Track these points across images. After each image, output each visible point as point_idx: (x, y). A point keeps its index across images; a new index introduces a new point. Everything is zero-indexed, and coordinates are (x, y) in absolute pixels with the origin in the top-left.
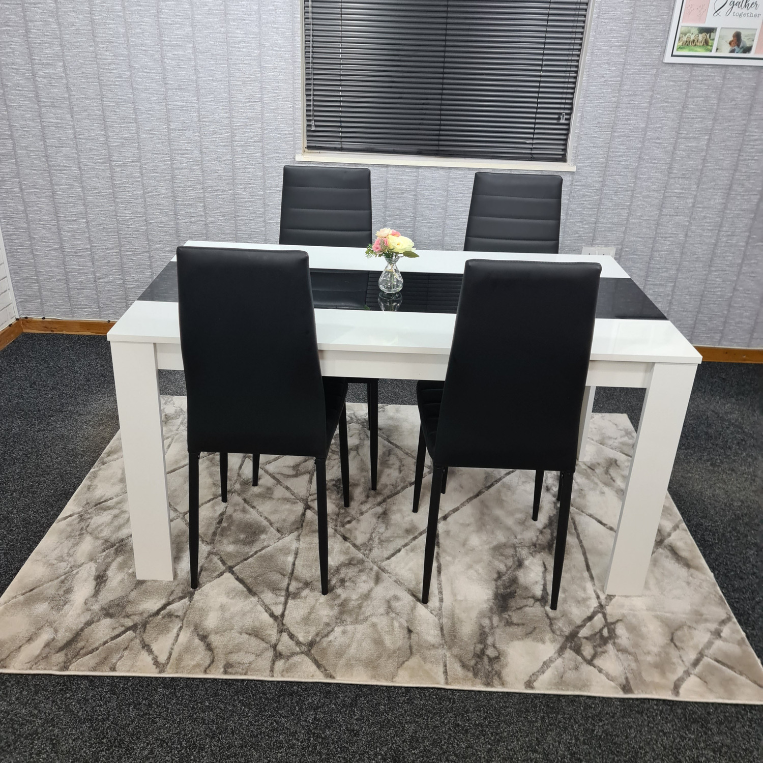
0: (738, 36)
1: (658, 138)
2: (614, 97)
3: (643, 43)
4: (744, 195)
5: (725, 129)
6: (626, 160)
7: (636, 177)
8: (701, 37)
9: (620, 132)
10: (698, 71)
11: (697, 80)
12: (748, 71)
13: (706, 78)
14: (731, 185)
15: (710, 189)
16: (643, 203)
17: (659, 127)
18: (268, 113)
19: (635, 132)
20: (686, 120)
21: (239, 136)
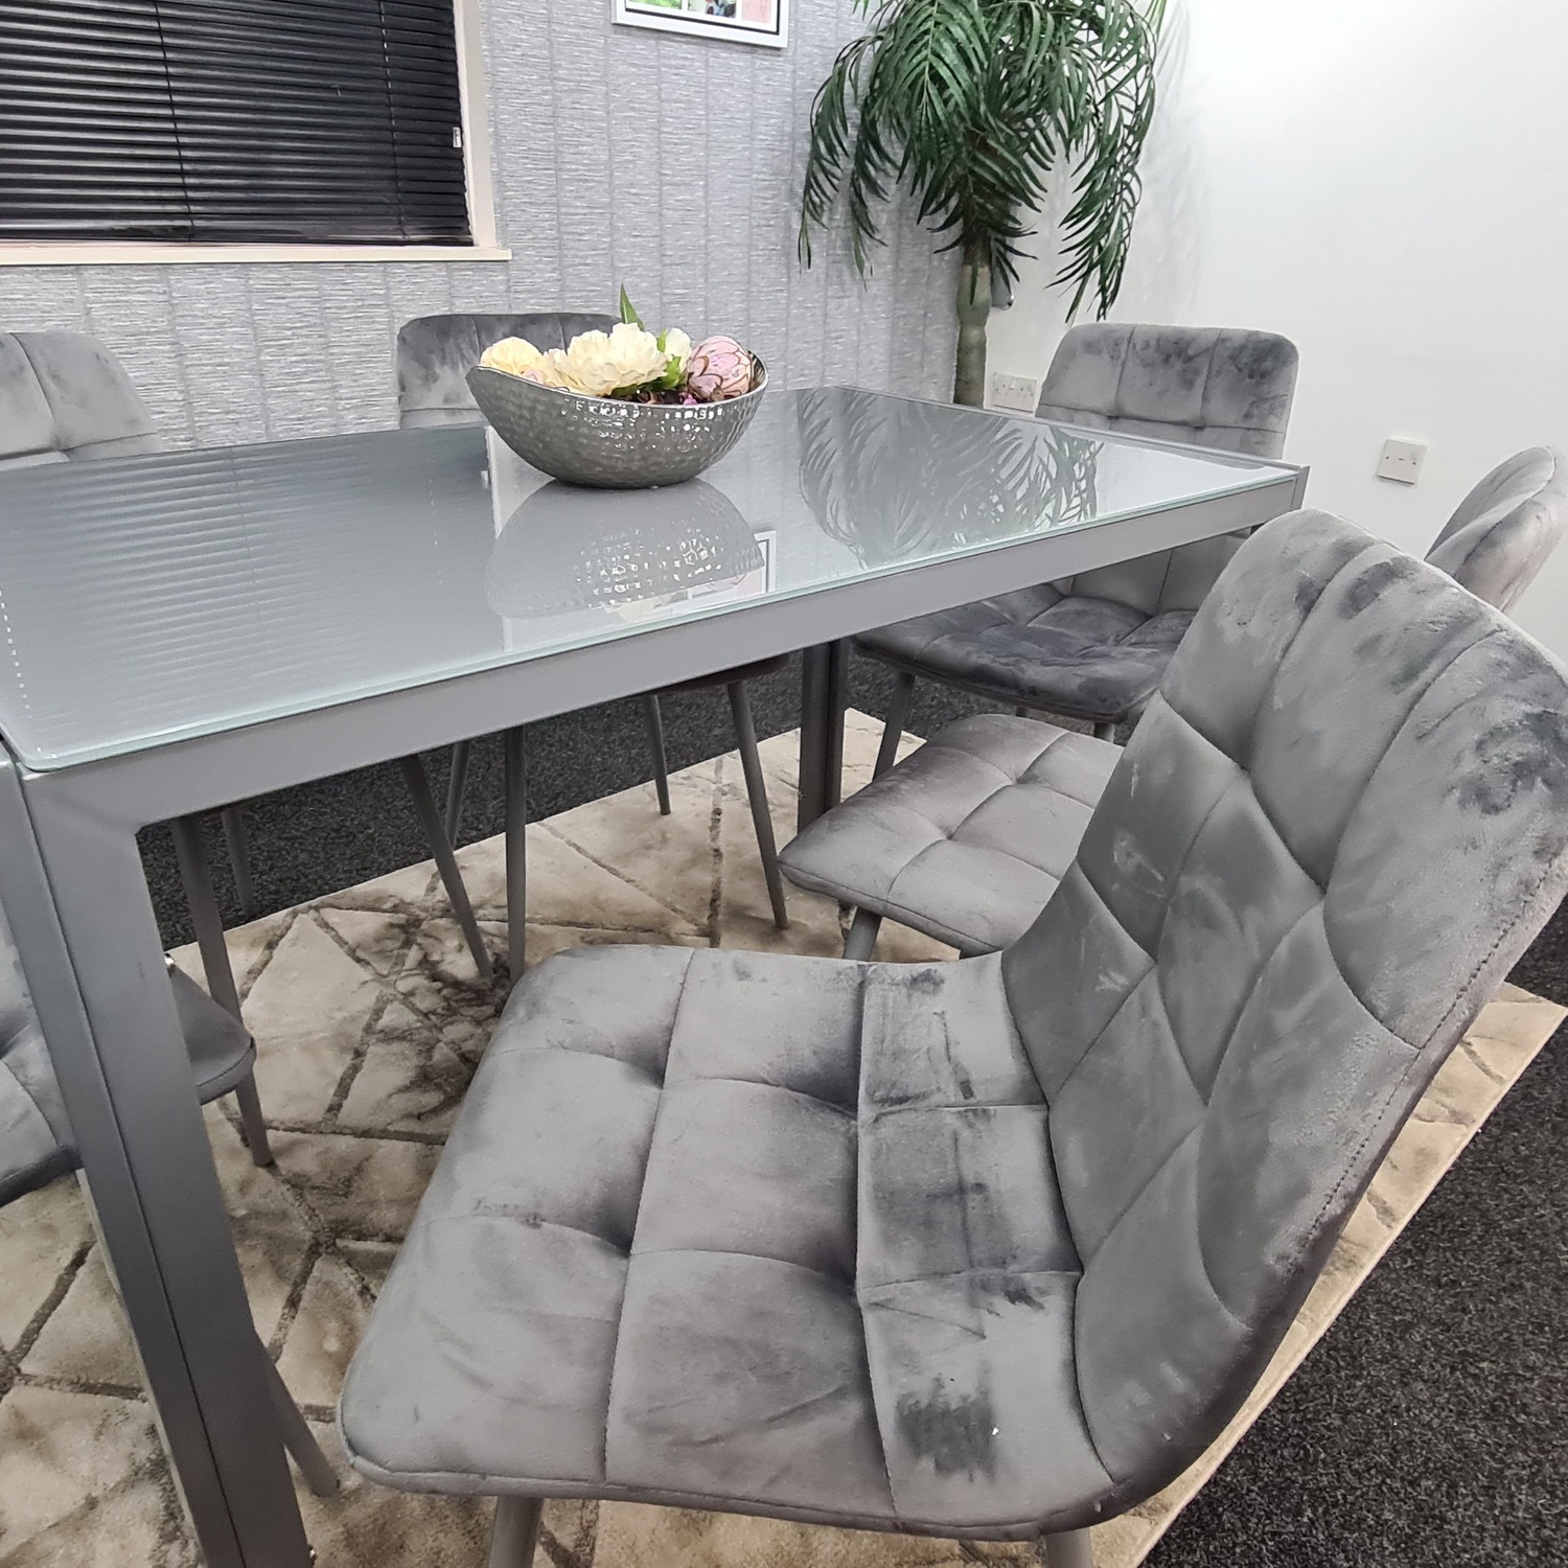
1: (632, 185)
5: (723, 167)
7: (612, 266)
15: (722, 283)
19: (594, 171)
20: (668, 148)
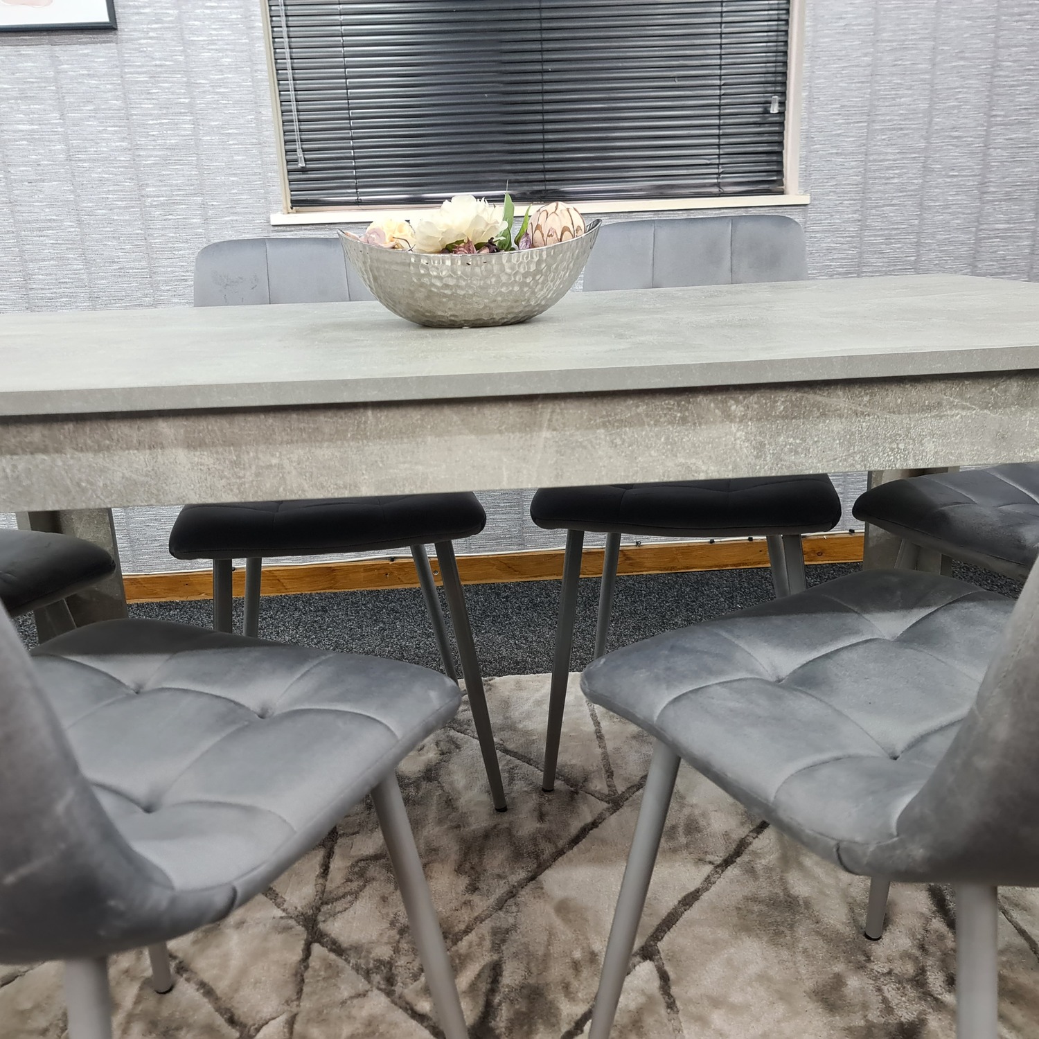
1: (954, 128)
2: (866, 55)
6: (900, 176)
7: (921, 206)
9: (884, 121)
11: (1012, 15)
13: (1030, 9)
17: (954, 107)
18: (208, 134)
19: (911, 119)
20: (1001, 90)
21: (155, 186)
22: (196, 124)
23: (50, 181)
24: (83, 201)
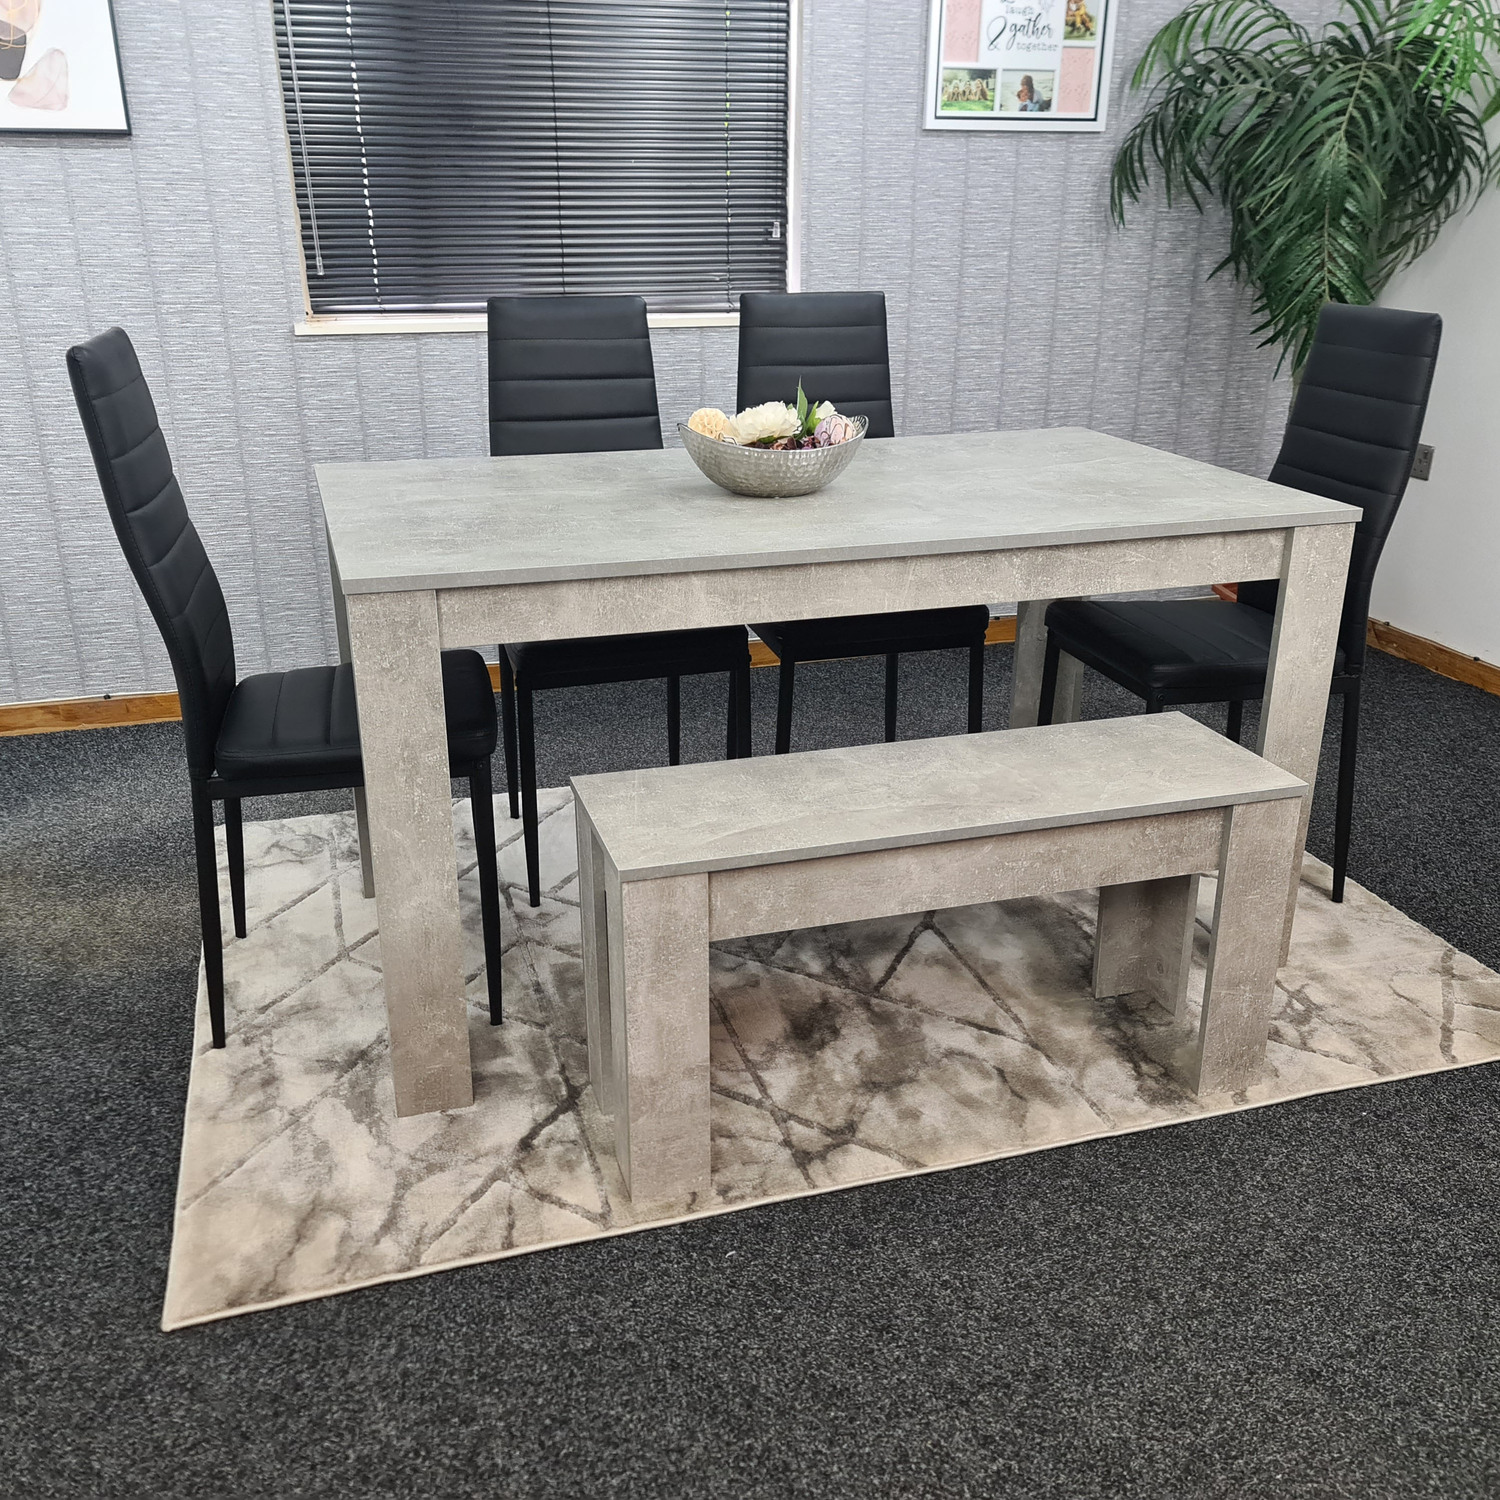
0: (1028, 83)
1: (933, 258)
2: (855, 189)
3: (887, 98)
4: (1073, 348)
5: (1030, 238)
8: (975, 85)
9: (873, 250)
10: (977, 143)
11: (979, 158)
12: (1051, 140)
13: (990, 154)
14: (1053, 331)
15: (1023, 340)
16: (925, 372)
19: (896, 249)
20: (971, 226)
21: (170, 293)
22: (215, 232)
23: (58, 286)
24: (93, 307)
